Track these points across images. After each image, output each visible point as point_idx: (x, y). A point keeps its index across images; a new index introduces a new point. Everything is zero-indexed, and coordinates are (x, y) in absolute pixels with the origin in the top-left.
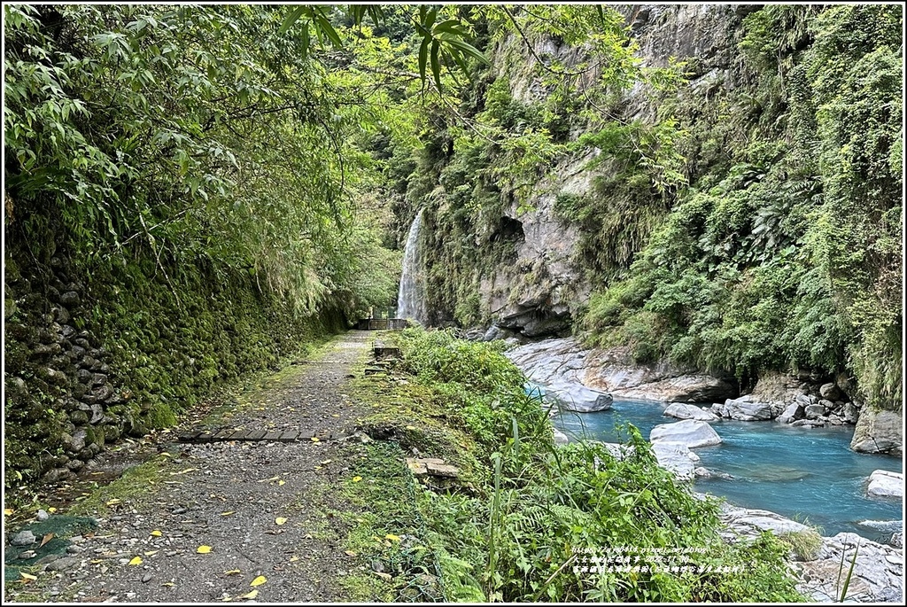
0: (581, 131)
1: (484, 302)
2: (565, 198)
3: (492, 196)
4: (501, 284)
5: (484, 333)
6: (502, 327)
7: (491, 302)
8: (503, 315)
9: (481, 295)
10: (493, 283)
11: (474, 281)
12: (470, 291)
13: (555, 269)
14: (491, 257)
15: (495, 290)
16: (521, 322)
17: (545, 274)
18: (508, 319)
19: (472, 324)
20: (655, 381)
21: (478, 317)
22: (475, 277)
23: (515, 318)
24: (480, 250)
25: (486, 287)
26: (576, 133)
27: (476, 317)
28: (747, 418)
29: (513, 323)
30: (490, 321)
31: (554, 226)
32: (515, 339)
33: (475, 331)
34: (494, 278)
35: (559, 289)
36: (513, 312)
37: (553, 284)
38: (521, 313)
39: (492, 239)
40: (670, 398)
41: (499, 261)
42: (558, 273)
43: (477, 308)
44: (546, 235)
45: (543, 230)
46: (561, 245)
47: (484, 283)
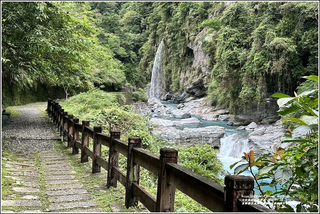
0: (212, 16)
1: (181, 81)
2: (205, 42)
3: (183, 38)
4: (188, 74)
5: (181, 95)
6: (187, 92)
7: (184, 82)
8: (188, 88)
9: (181, 79)
10: (185, 74)
11: (179, 73)
12: (177, 77)
13: (204, 70)
14: (184, 63)
15: (185, 77)
16: (194, 90)
17: (200, 71)
18: (190, 89)
19: (176, 91)
20: (214, 111)
21: (179, 88)
22: (179, 71)
23: (192, 89)
24: (181, 60)
25: (182, 76)
26: (210, 16)
27: (178, 88)
28: (222, 120)
29: (191, 91)
30: (183, 90)
31: (202, 53)
32: (192, 98)
33: (177, 94)
34: (185, 72)
35: (205, 78)
36: (191, 86)
37: (204, 76)
38: (194, 87)
39: (185, 55)
40: (214, 116)
41: (187, 65)
42: (205, 71)
43: (178, 84)
44: (200, 56)
45: (199, 54)
46: (205, 60)
47: (182, 73)
